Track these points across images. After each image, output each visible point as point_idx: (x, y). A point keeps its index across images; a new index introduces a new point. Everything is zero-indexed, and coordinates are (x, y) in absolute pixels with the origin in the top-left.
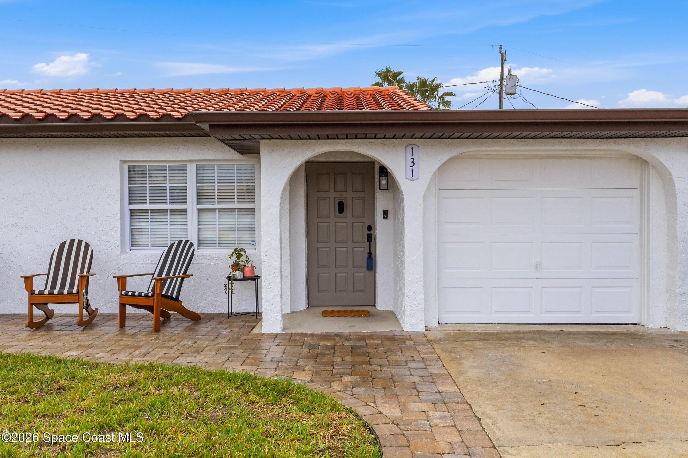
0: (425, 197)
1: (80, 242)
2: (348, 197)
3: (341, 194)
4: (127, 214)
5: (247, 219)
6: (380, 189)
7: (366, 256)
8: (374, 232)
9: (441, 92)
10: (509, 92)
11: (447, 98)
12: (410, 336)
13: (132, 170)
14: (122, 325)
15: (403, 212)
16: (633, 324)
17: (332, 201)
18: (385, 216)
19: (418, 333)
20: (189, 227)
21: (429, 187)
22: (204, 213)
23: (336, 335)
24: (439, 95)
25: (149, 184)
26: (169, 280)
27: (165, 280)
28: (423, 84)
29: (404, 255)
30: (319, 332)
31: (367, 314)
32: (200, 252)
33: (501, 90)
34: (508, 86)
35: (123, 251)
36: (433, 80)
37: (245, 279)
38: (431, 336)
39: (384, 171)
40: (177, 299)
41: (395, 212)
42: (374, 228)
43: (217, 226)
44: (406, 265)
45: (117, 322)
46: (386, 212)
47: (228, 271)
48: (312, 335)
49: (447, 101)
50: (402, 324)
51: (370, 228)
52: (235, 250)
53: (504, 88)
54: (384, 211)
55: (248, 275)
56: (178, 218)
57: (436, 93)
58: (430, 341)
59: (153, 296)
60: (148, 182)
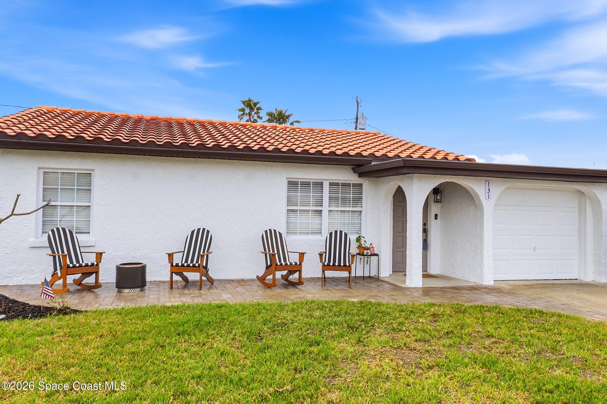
5: (355, 218)
6: (434, 202)
8: (427, 227)
10: (361, 128)
13: (289, 183)
15: (483, 218)
18: (436, 217)
20: (323, 222)
22: (332, 213)
28: (280, 113)
29: (483, 242)
34: (361, 124)
36: (286, 111)
41: (443, 215)
42: (427, 225)
44: (484, 247)
46: (436, 215)
51: (425, 224)
53: (358, 125)
55: (372, 252)
56: (315, 216)
57: (288, 120)
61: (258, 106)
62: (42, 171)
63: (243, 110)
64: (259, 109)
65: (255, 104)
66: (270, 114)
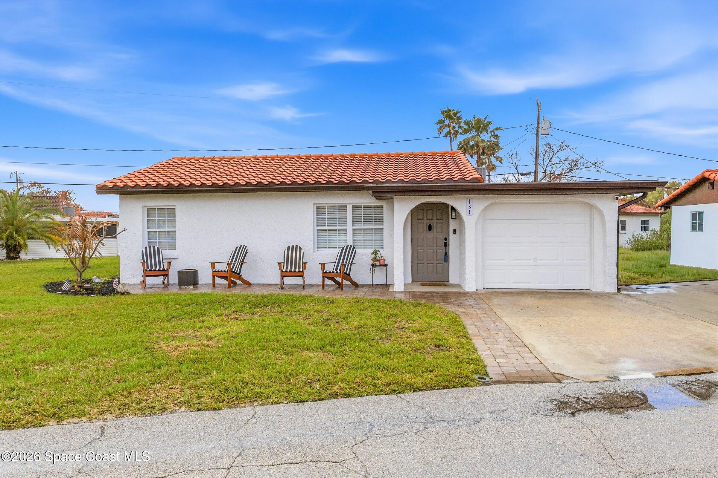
0: (476, 224)
1: (297, 246)
2: (434, 222)
3: (430, 221)
4: (316, 231)
5: (378, 234)
6: (452, 218)
7: (444, 254)
8: (448, 241)
9: (492, 128)
10: (543, 133)
11: (497, 132)
12: (468, 293)
13: (318, 208)
14: (323, 288)
15: (465, 231)
16: (586, 290)
17: (425, 223)
18: (454, 232)
19: (472, 292)
20: (348, 238)
21: (478, 219)
22: (356, 231)
23: (432, 292)
24: (491, 130)
25: (328, 215)
26: (347, 265)
27: (345, 265)
28: (478, 122)
29: (465, 253)
30: (422, 291)
31: (445, 285)
32: (358, 251)
33: (538, 132)
34: (543, 129)
35: (314, 252)
36: (486, 118)
37: (380, 265)
38: (478, 292)
39: (453, 209)
40: (349, 275)
41: (460, 230)
42: (448, 239)
43: (363, 238)
44: (466, 258)
45: (321, 287)
46: (455, 231)
47: (371, 262)
48: (419, 292)
49: (497, 135)
50: (464, 288)
51: (446, 239)
52: (374, 251)
53: (540, 130)
54: (454, 230)
55: (382, 264)
56: (342, 234)
57: (488, 128)
58: (478, 294)
59: (340, 272)
60: (327, 214)
61: (458, 115)
62: (146, 209)
63: (441, 122)
64: (459, 118)
65: (455, 114)
66: (467, 124)
